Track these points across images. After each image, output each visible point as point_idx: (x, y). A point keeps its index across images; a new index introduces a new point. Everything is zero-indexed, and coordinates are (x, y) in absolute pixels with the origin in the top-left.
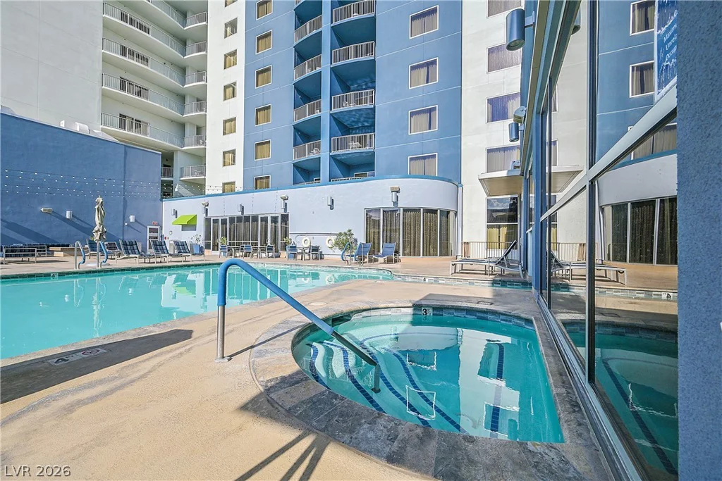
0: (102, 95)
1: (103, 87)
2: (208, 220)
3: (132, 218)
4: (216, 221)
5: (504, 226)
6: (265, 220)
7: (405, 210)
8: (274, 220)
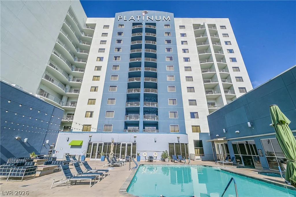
0: (41, 83)
1: (43, 78)
2: (90, 144)
3: (47, 142)
4: (95, 145)
5: (199, 148)
6: (124, 145)
7: (181, 144)
8: (129, 145)
